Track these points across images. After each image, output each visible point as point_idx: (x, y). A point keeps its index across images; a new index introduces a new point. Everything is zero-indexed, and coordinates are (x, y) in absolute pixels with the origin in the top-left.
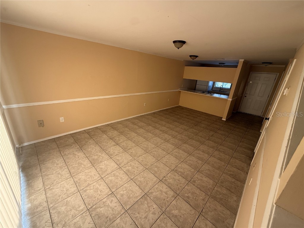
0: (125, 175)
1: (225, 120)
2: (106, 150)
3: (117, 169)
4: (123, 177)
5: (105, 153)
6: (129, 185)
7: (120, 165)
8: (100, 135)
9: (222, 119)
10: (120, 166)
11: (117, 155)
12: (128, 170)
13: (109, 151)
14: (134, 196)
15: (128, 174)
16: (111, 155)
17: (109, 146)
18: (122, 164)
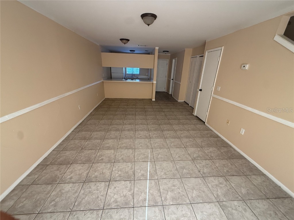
0: (180, 207)
1: (154, 100)
2: (109, 205)
3: (163, 211)
4: (184, 212)
5: (113, 210)
6: (200, 213)
7: (158, 202)
8: (54, 193)
9: (153, 100)
10: (160, 204)
11: (133, 195)
12: (173, 199)
13: (116, 202)
14: (218, 216)
15: (181, 203)
16: (126, 204)
17: (102, 196)
18: (159, 199)
